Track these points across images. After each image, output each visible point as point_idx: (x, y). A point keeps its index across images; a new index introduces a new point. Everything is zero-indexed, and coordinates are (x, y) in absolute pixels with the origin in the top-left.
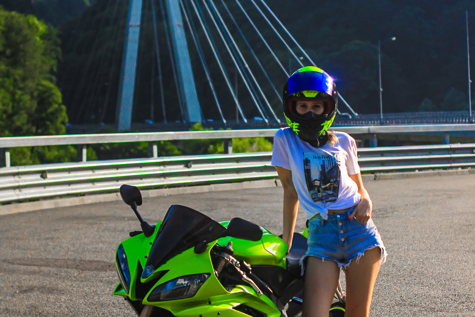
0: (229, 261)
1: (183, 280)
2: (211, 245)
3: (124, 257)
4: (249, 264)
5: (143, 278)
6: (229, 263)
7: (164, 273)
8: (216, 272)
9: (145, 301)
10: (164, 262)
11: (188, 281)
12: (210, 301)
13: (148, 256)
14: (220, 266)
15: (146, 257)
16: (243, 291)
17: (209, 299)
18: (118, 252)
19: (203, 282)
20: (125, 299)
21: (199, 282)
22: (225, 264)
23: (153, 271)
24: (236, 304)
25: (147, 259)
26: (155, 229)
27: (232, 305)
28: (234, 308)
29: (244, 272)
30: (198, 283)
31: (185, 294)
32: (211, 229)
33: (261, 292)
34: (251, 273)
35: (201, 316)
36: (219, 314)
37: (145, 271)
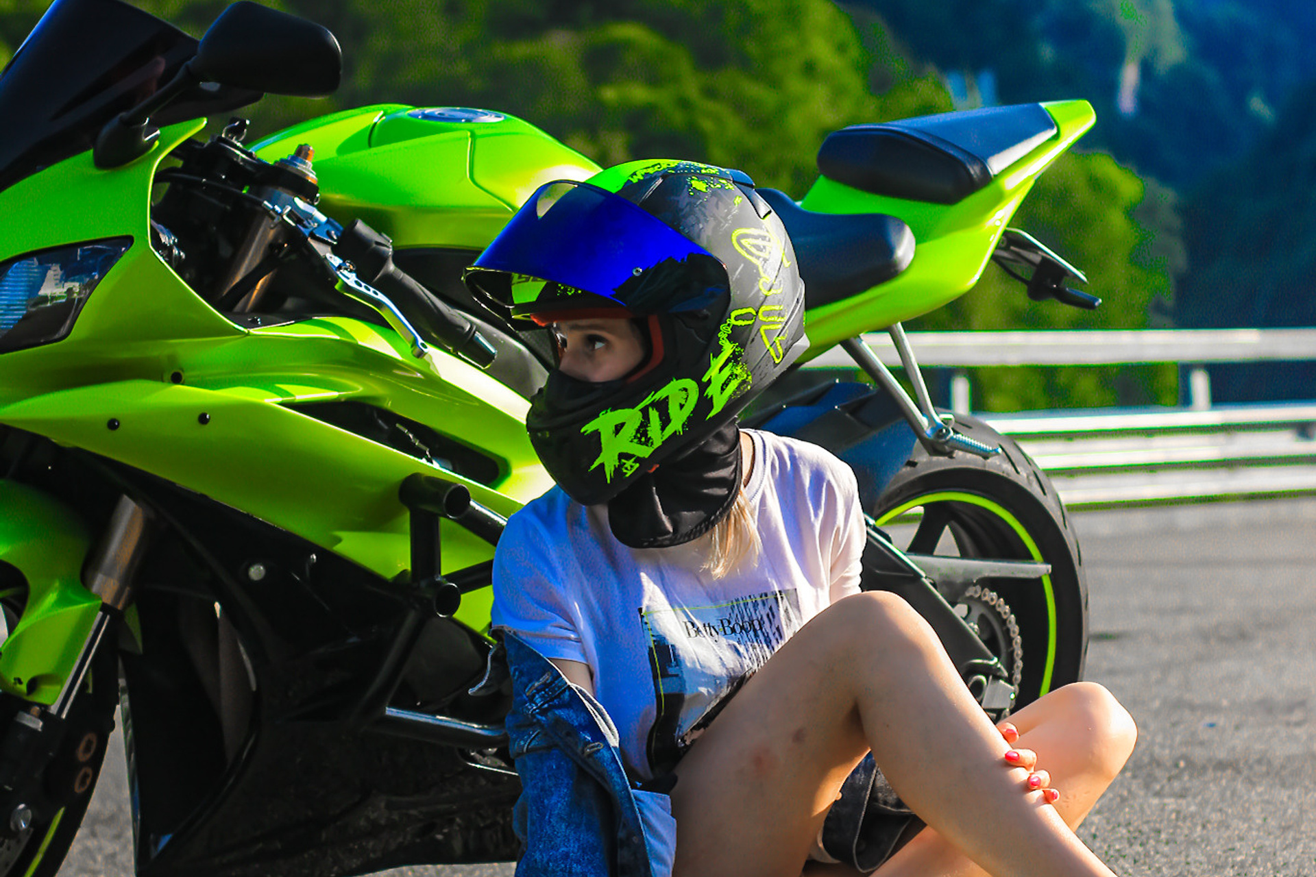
0: (281, 215)
2: (173, 137)
4: (383, 235)
8: (164, 239)
11: (71, 278)
12: (177, 370)
14: (257, 239)
17: (172, 359)
24: (310, 393)
29: (346, 263)
33: (420, 340)
34: (391, 267)
35: (113, 424)
36: (203, 419)
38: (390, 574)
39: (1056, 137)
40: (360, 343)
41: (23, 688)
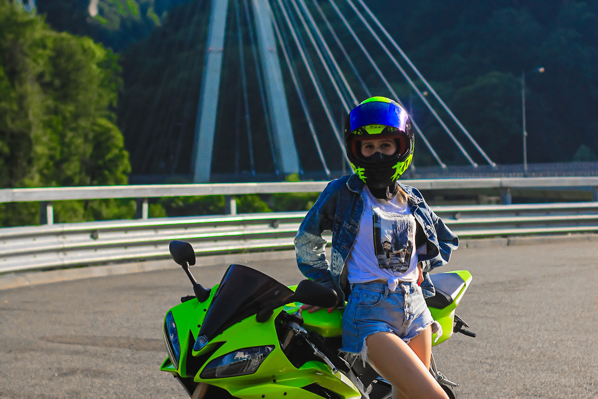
1: (243, 353)
2: (277, 312)
3: (174, 326)
5: (195, 350)
6: (298, 334)
7: (219, 345)
8: (282, 345)
9: (197, 378)
10: (220, 332)
11: (248, 354)
12: (275, 379)
13: (201, 325)
15: (199, 326)
17: (273, 377)
18: (167, 321)
19: (265, 356)
20: (175, 377)
21: (261, 355)
22: (294, 336)
23: (207, 342)
25: (200, 328)
26: (211, 294)
28: (303, 388)
29: (315, 346)
30: (260, 357)
31: (244, 371)
32: (276, 293)
33: (336, 369)
35: (263, 396)
36: (285, 394)
37: (198, 342)
39: (465, 285)
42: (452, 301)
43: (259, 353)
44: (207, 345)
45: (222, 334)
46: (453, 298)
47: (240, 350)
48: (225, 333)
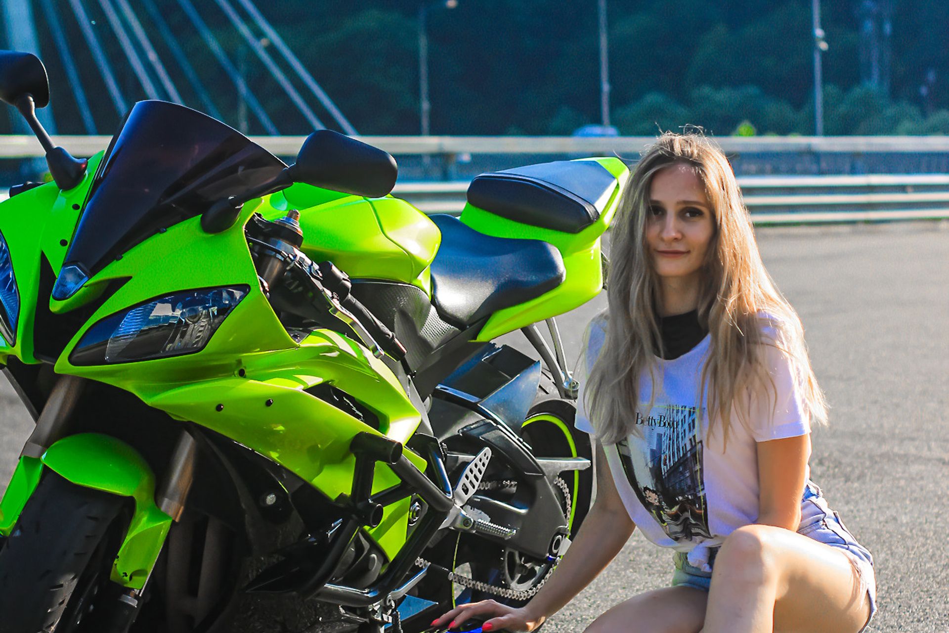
0: (293, 261)
1: (170, 305)
2: (245, 212)
4: (344, 272)
5: (56, 299)
6: (292, 265)
7: (116, 284)
8: (266, 284)
9: (62, 365)
10: (116, 254)
11: (183, 308)
12: (242, 368)
13: (68, 240)
15: (64, 243)
16: (330, 344)
17: (239, 362)
19: (224, 311)
21: (213, 312)
22: (283, 270)
23: (86, 279)
24: (314, 381)
25: (65, 248)
26: (86, 171)
27: (301, 381)
28: (309, 390)
29: (332, 294)
30: (211, 315)
32: (241, 170)
33: (379, 347)
34: (350, 295)
35: (219, 408)
36: (269, 403)
37: (63, 278)
38: (333, 496)
39: (618, 184)
40: (341, 348)
41: (127, 578)
42: (598, 216)
43: (211, 305)
44: (86, 287)
45: (120, 261)
46: (600, 211)
47: (161, 298)
48: (128, 256)
